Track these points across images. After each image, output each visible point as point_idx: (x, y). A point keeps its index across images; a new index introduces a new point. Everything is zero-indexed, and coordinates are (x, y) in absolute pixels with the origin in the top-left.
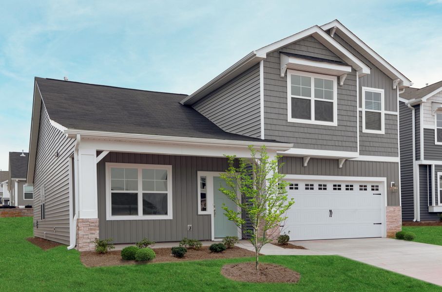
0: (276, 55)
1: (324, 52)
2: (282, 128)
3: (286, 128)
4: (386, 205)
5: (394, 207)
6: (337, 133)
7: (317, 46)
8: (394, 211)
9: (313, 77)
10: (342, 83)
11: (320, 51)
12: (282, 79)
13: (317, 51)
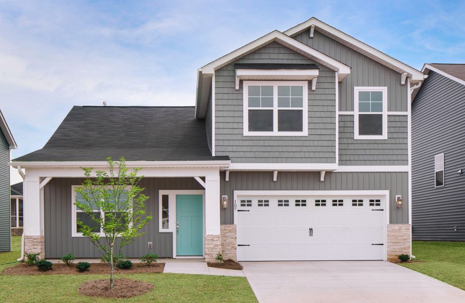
0: (230, 68)
1: (291, 57)
2: (237, 143)
3: (241, 143)
4: (388, 222)
5: (400, 225)
6: (307, 143)
7: (282, 51)
8: (400, 229)
9: (276, 86)
10: (314, 88)
11: (286, 56)
12: (237, 92)
13: (281, 56)
